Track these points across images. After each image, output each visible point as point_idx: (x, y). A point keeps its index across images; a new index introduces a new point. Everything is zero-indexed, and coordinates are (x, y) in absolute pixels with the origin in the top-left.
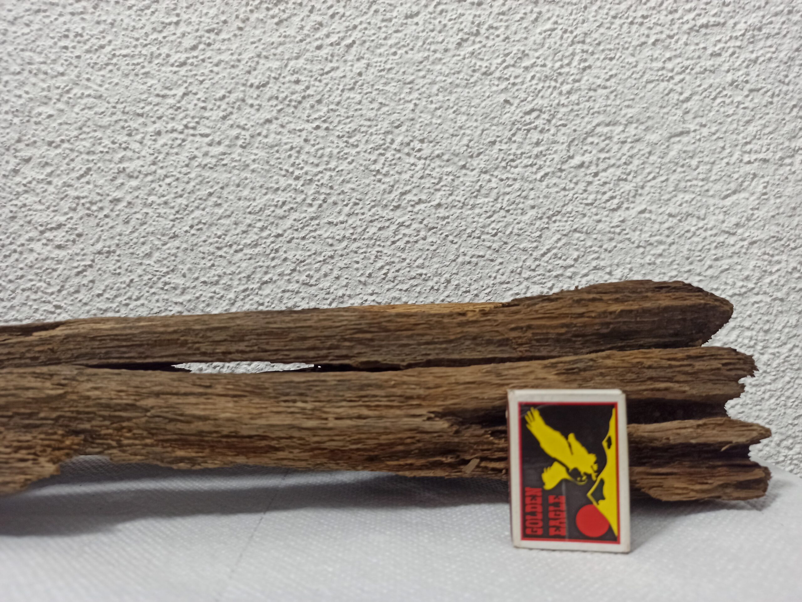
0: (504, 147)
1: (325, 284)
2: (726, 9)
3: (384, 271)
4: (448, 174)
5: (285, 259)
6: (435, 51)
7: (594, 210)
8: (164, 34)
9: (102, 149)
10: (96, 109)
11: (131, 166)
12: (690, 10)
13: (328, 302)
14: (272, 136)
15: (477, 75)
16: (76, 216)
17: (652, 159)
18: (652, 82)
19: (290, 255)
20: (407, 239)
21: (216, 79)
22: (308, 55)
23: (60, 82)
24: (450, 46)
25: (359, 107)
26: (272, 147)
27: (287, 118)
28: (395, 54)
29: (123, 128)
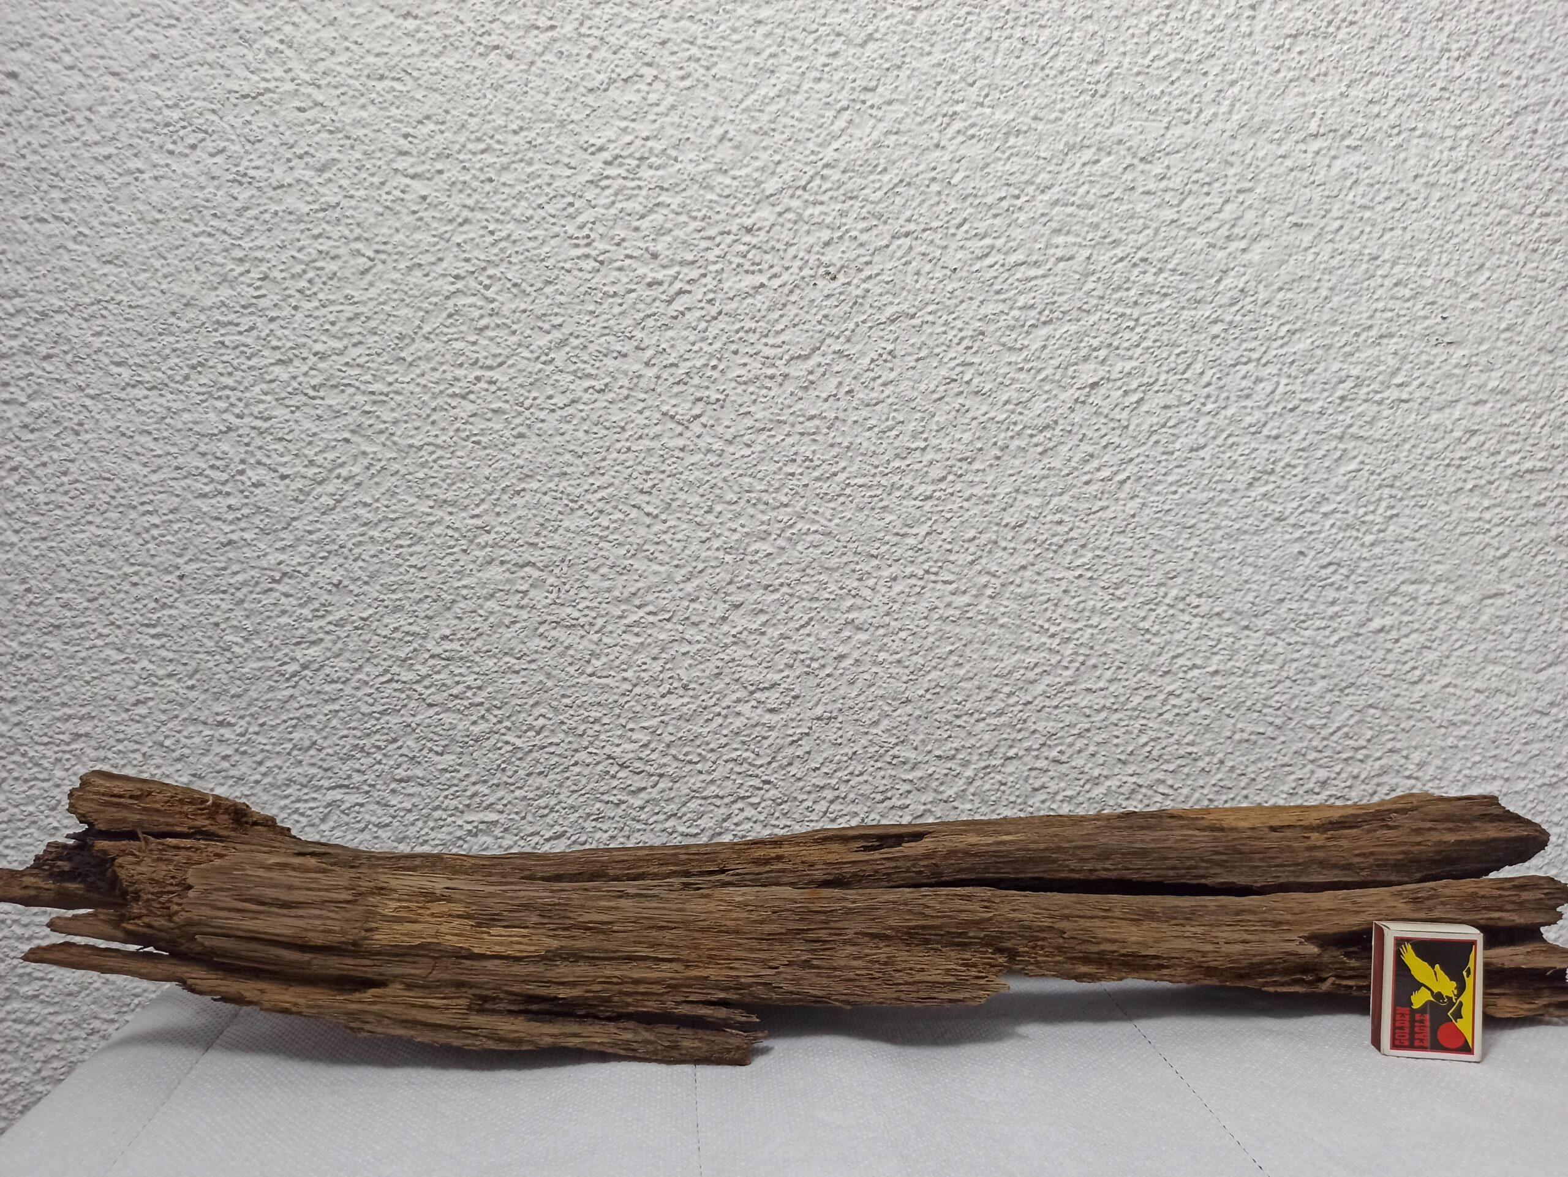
0: (1295, 606)
1: (1078, 762)
2: (1555, 453)
3: (1148, 748)
4: (1228, 635)
5: (1034, 732)
6: (1221, 491)
7: (1393, 683)
8: (908, 462)
9: (826, 596)
10: (823, 548)
11: (861, 617)
12: (1514, 453)
13: (1081, 782)
14: (1027, 585)
15: (1268, 520)
16: (793, 674)
17: (1461, 623)
18: (1466, 534)
19: (1040, 726)
20: (1176, 711)
21: (966, 517)
22: (1074, 492)
23: (783, 514)
24: (1239, 486)
25: (1129, 553)
26: (1025, 598)
27: (1045, 565)
28: (1175, 492)
29: (854, 571)
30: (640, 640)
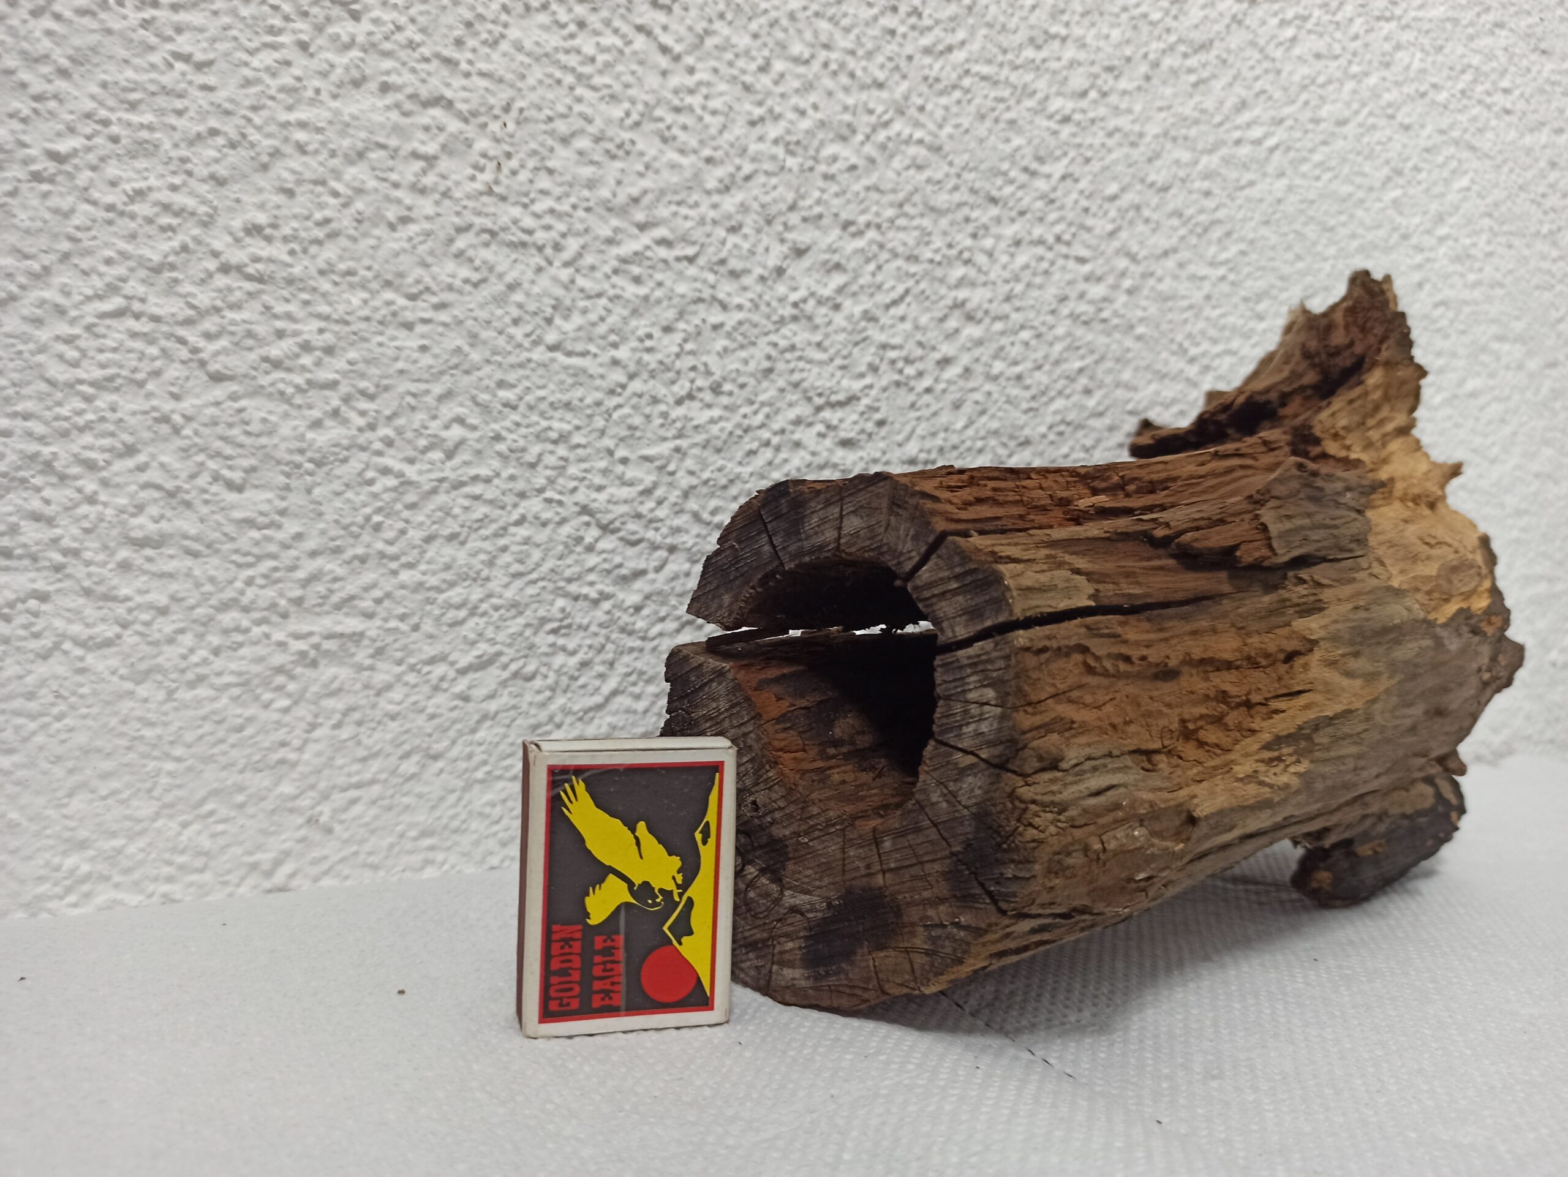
6: (1359, 187)
8: (1043, 54)
9: (929, 255)
10: (927, 173)
11: (976, 297)
14: (1168, 280)
16: (878, 382)
21: (1108, 161)
23: (877, 100)
24: (1374, 184)
27: (1188, 254)
29: (967, 220)
30: (643, 291)
